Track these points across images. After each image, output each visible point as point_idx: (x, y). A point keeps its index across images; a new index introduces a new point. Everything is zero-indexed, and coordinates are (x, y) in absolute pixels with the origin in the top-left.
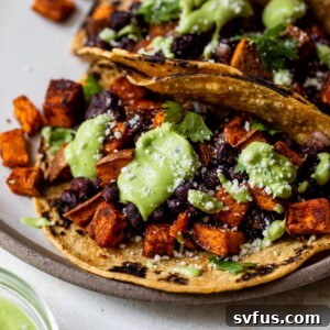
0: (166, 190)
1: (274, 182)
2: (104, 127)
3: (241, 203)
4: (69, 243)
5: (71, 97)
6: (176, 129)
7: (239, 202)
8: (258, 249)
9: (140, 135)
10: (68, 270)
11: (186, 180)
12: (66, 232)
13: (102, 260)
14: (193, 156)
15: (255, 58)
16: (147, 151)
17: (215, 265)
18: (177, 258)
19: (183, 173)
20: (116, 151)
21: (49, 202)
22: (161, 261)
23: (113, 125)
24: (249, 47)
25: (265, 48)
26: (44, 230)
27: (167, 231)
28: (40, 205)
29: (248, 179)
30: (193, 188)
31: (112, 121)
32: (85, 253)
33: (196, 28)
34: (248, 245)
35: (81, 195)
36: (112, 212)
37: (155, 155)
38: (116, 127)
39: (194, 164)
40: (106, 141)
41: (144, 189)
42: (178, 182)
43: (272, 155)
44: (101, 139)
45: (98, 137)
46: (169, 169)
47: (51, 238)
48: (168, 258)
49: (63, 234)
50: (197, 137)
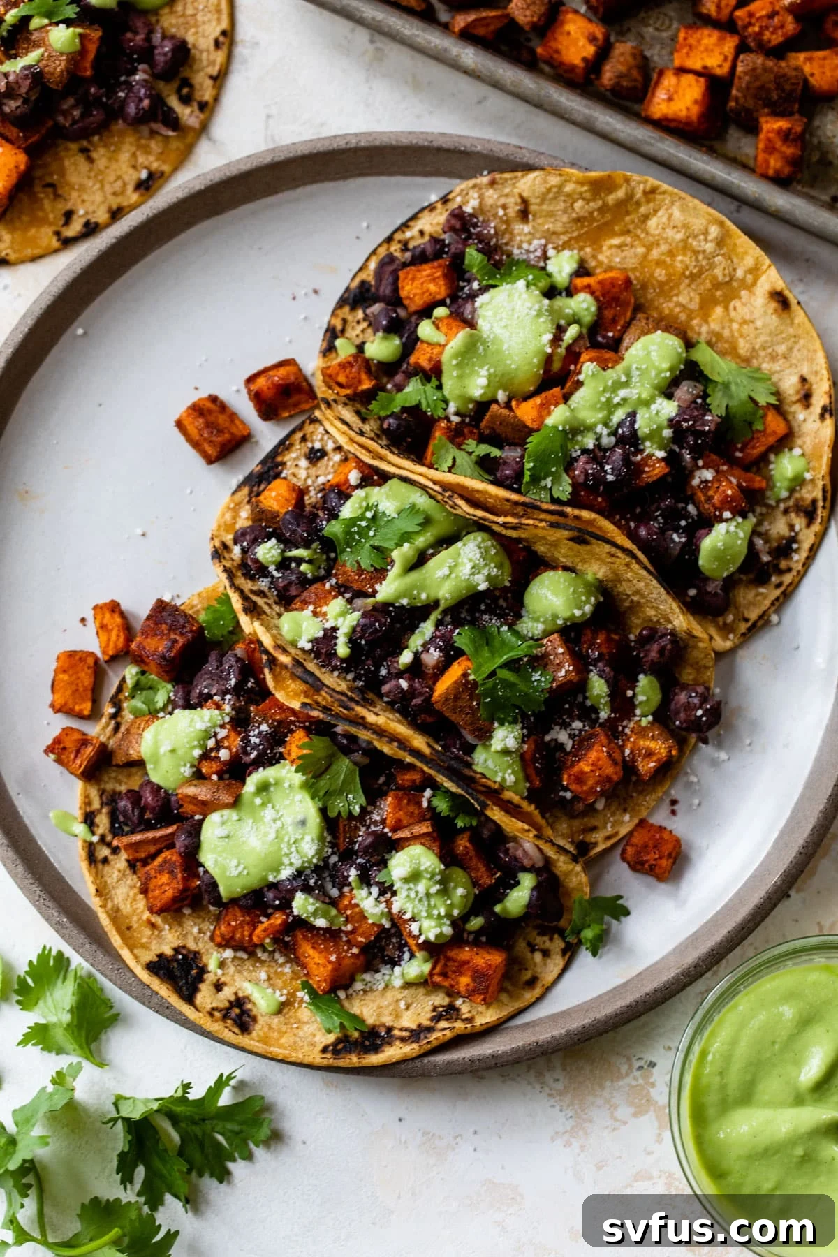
0: (267, 875)
1: (429, 916)
2: (208, 734)
3: (373, 924)
4: (109, 881)
5: (179, 646)
6: (310, 787)
7: (370, 921)
8: (382, 986)
9: (256, 769)
10: (88, 946)
11: (300, 872)
12: (111, 857)
13: (148, 932)
14: (321, 839)
15: (471, 699)
16: (258, 801)
17: (307, 998)
18: (259, 960)
19: (298, 863)
20: (215, 777)
21: (102, 793)
22: (234, 958)
23: (222, 733)
24: (468, 682)
25: (491, 692)
26: (80, 844)
27: (254, 925)
28: (87, 796)
29: (394, 893)
30: (307, 889)
31: (222, 726)
32: (126, 908)
33: (405, 602)
34: (367, 977)
35: (148, 815)
36: (179, 876)
37: (268, 813)
38: (227, 737)
39: (318, 852)
40: (205, 756)
41: (235, 862)
42: (286, 873)
43: (438, 877)
44: (197, 752)
45: (194, 747)
46: (280, 849)
47: (84, 865)
48: (245, 956)
49: (105, 861)
50: (339, 806)
